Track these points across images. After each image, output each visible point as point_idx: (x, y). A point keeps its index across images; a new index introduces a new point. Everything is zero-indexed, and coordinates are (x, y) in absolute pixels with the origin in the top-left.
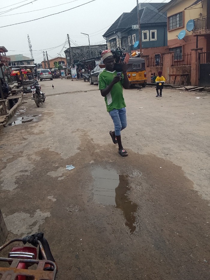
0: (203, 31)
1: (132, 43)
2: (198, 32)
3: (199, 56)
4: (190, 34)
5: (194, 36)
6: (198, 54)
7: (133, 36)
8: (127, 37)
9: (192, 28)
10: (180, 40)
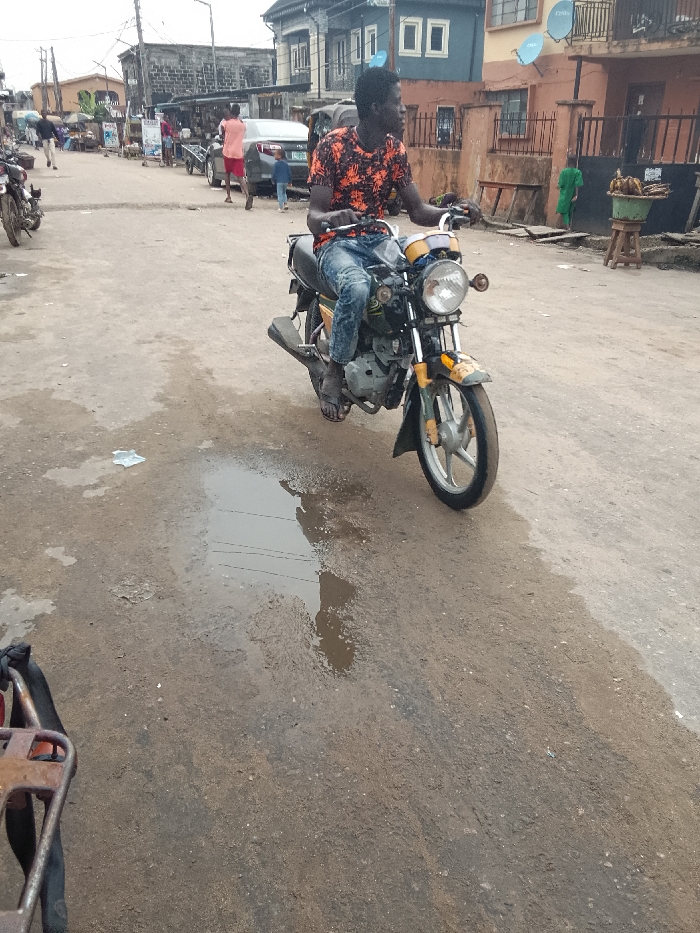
0: (600, 46)
1: (363, 57)
2: (584, 46)
3: (579, 127)
4: (559, 49)
5: (572, 58)
6: (576, 121)
7: (370, 31)
8: (347, 33)
9: (567, 28)
10: (524, 66)
